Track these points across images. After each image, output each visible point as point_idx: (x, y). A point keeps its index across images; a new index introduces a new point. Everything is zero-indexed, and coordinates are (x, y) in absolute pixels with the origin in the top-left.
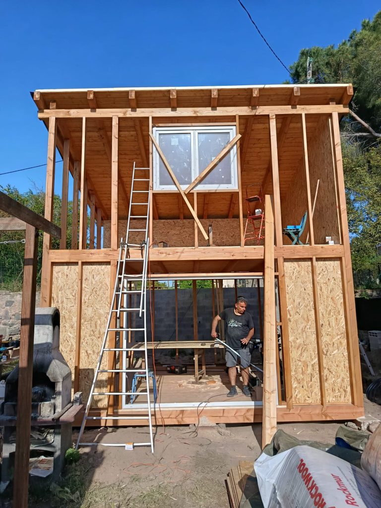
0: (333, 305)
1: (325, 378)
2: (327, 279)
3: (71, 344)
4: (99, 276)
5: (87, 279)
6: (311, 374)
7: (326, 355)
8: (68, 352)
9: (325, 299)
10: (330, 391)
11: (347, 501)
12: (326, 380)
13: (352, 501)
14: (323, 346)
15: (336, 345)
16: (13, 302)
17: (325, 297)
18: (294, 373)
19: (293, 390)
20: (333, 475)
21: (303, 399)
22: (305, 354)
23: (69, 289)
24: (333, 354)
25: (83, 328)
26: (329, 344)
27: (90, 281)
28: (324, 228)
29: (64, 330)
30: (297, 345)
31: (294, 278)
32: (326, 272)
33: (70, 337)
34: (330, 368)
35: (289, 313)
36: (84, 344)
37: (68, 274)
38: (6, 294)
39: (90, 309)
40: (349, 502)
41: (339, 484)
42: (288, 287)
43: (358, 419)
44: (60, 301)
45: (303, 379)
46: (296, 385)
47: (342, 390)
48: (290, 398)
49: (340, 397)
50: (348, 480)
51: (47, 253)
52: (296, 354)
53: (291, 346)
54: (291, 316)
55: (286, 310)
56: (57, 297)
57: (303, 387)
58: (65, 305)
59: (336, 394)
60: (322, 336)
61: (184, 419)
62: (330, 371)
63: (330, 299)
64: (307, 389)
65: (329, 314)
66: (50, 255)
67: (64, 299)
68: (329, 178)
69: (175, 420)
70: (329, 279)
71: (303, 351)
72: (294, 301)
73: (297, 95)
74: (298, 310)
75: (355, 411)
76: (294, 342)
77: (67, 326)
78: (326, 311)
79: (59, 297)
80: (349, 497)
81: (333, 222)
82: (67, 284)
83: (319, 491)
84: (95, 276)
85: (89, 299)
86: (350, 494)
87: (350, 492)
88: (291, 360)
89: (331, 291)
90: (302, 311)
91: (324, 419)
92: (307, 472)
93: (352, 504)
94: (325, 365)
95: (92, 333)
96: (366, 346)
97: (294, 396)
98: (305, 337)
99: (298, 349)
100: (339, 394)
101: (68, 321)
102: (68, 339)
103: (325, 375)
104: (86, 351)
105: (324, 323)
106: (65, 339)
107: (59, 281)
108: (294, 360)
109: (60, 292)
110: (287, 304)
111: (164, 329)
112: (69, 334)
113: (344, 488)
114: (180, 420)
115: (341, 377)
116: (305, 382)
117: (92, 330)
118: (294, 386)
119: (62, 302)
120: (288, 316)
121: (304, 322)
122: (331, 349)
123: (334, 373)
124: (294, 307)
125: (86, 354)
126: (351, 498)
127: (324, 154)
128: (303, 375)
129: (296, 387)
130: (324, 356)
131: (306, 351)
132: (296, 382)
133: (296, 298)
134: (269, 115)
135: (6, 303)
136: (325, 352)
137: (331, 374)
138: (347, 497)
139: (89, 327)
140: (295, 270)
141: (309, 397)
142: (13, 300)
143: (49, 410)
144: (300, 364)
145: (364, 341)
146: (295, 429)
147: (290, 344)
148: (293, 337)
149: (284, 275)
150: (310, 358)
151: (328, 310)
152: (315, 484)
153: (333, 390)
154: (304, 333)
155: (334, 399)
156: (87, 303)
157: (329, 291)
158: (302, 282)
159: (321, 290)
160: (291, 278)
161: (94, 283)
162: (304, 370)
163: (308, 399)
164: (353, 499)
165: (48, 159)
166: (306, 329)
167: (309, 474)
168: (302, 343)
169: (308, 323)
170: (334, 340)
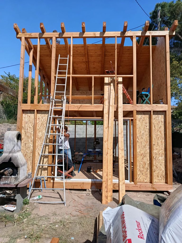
0: (160, 135)
1: (154, 170)
2: (158, 121)
3: (31, 149)
4: (45, 117)
5: (39, 118)
6: (147, 168)
7: (155, 159)
8: (30, 153)
9: (157, 132)
10: (156, 177)
11: (139, 236)
12: (155, 171)
13: (142, 236)
14: (154, 155)
15: (160, 155)
16: (11, 129)
17: (157, 131)
18: (139, 167)
19: (138, 175)
20: (136, 221)
21: (143, 180)
22: (144, 158)
23: (31, 123)
24: (159, 159)
25: (37, 142)
26: (157, 154)
27: (40, 120)
28: (159, 96)
29: (28, 143)
30: (141, 154)
31: (141, 121)
32: (158, 118)
33: (31, 146)
34: (157, 165)
35: (138, 138)
36: (37, 149)
37: (30, 116)
38: (7, 125)
39: (41, 133)
40: (140, 237)
41: (138, 226)
42: (138, 125)
43: (169, 191)
44: (26, 129)
45: (143, 170)
46: (139, 173)
47: (162, 176)
48: (136, 179)
49: (161, 180)
50: (144, 224)
51: (20, 105)
52: (140, 158)
53: (138, 154)
54: (138, 139)
55: (136, 137)
56: (25, 127)
57: (142, 174)
58: (28, 131)
59: (159, 178)
60: (154, 150)
61: (84, 187)
62: (157, 167)
63: (159, 132)
64: (145, 175)
65: (158, 139)
66: (22, 106)
67: (28, 128)
68: (162, 70)
69: (79, 187)
70: (159, 122)
71: (143, 157)
72: (141, 132)
73: (148, 25)
74: (142, 137)
75: (168, 187)
76: (140, 152)
77: (29, 141)
78: (157, 137)
79: (26, 127)
80: (141, 234)
81: (164, 93)
82: (30, 121)
83: (126, 230)
84: (43, 117)
85: (40, 128)
86: (142, 232)
87: (142, 231)
88: (137, 161)
89: (160, 128)
90: (144, 137)
91: (152, 190)
92: (124, 219)
93: (141, 238)
94: (154, 164)
95: (41, 144)
96: (179, 155)
97: (138, 178)
98: (145, 150)
99: (141, 156)
100: (161, 178)
101: (30, 138)
102: (30, 147)
103: (154, 169)
104: (38, 153)
105: (155, 144)
106: (28, 147)
107: (26, 119)
108: (139, 161)
109: (26, 124)
110: (137, 133)
111: (82, 144)
112: (30, 144)
113: (140, 229)
114: (82, 187)
115: (162, 170)
116: (144, 172)
117: (41, 143)
118: (138, 173)
119: (27, 129)
120: (137, 140)
121: (145, 143)
122: (158, 156)
123: (159, 168)
124: (140, 135)
125: (38, 154)
126: (142, 235)
127: (161, 57)
128: (143, 168)
129: (139, 174)
130: (154, 160)
131: (145, 157)
132: (139, 172)
133: (141, 130)
134: (132, 36)
135: (8, 129)
136: (155, 158)
137: (157, 168)
138: (140, 234)
139: (40, 141)
140: (142, 117)
141: (145, 179)
142: (11, 128)
143: (14, 180)
144: (142, 163)
145: (178, 153)
146: (137, 194)
147: (137, 153)
148: (139, 150)
149: (136, 119)
150: (147, 160)
151: (158, 137)
152: (126, 226)
153: (158, 176)
154: (145, 148)
155: (158, 181)
156: (39, 130)
157: (159, 128)
158: (145, 123)
159: (155, 127)
160: (139, 121)
161: (42, 120)
162: (144, 166)
163: (145, 180)
164: (143, 235)
165: (21, 58)
166: (146, 146)
167: (125, 220)
168: (144, 153)
169: (147, 143)
170: (159, 152)
